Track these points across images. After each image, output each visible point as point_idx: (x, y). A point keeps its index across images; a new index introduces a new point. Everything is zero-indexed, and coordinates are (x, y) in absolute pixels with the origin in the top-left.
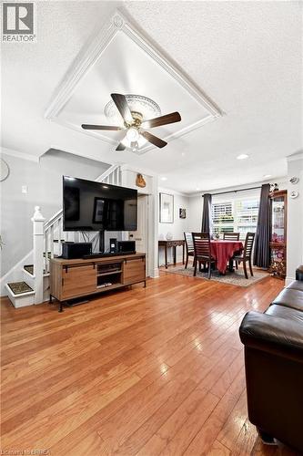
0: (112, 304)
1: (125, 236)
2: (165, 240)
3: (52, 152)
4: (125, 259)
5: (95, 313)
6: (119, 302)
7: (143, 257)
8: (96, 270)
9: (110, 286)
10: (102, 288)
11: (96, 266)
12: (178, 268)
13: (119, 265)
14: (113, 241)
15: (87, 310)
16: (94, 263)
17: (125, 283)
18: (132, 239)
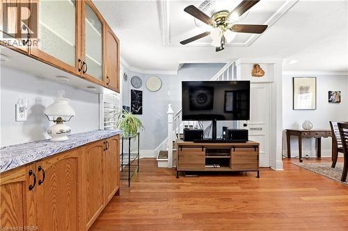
0: (215, 184)
1: (239, 125)
2: (301, 129)
3: (185, 66)
4: (234, 147)
5: (197, 188)
6: (222, 184)
7: (256, 147)
8: (204, 153)
9: (218, 168)
10: (210, 168)
11: (204, 149)
12: (322, 164)
13: (228, 151)
14: (225, 129)
15: (193, 183)
16: (203, 147)
17: (233, 169)
18: (245, 128)
